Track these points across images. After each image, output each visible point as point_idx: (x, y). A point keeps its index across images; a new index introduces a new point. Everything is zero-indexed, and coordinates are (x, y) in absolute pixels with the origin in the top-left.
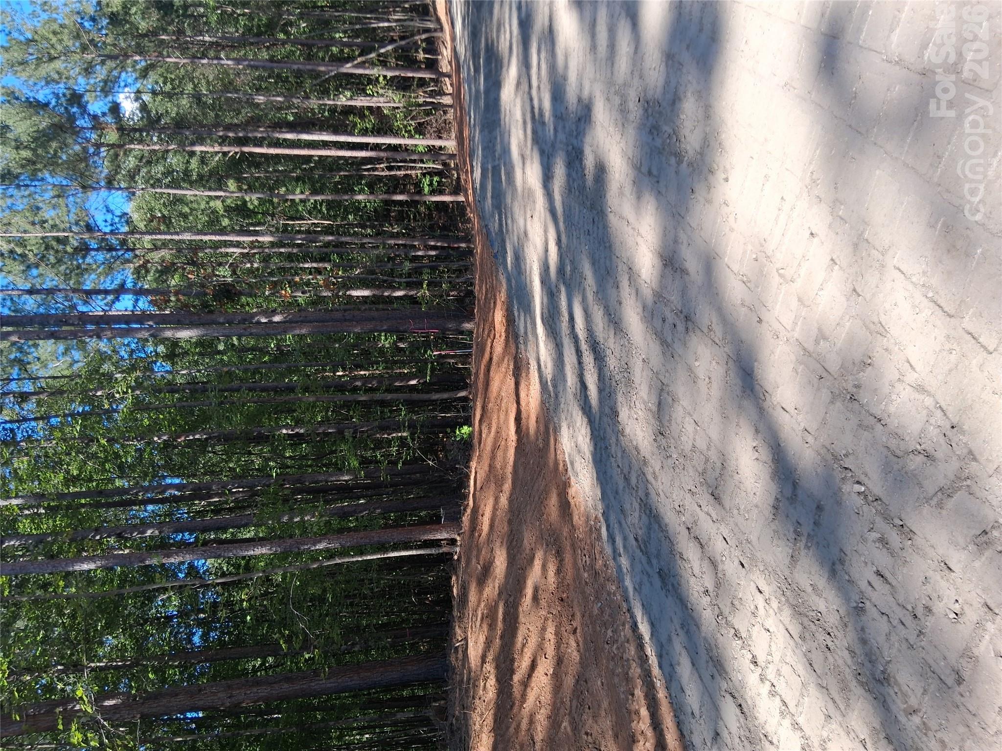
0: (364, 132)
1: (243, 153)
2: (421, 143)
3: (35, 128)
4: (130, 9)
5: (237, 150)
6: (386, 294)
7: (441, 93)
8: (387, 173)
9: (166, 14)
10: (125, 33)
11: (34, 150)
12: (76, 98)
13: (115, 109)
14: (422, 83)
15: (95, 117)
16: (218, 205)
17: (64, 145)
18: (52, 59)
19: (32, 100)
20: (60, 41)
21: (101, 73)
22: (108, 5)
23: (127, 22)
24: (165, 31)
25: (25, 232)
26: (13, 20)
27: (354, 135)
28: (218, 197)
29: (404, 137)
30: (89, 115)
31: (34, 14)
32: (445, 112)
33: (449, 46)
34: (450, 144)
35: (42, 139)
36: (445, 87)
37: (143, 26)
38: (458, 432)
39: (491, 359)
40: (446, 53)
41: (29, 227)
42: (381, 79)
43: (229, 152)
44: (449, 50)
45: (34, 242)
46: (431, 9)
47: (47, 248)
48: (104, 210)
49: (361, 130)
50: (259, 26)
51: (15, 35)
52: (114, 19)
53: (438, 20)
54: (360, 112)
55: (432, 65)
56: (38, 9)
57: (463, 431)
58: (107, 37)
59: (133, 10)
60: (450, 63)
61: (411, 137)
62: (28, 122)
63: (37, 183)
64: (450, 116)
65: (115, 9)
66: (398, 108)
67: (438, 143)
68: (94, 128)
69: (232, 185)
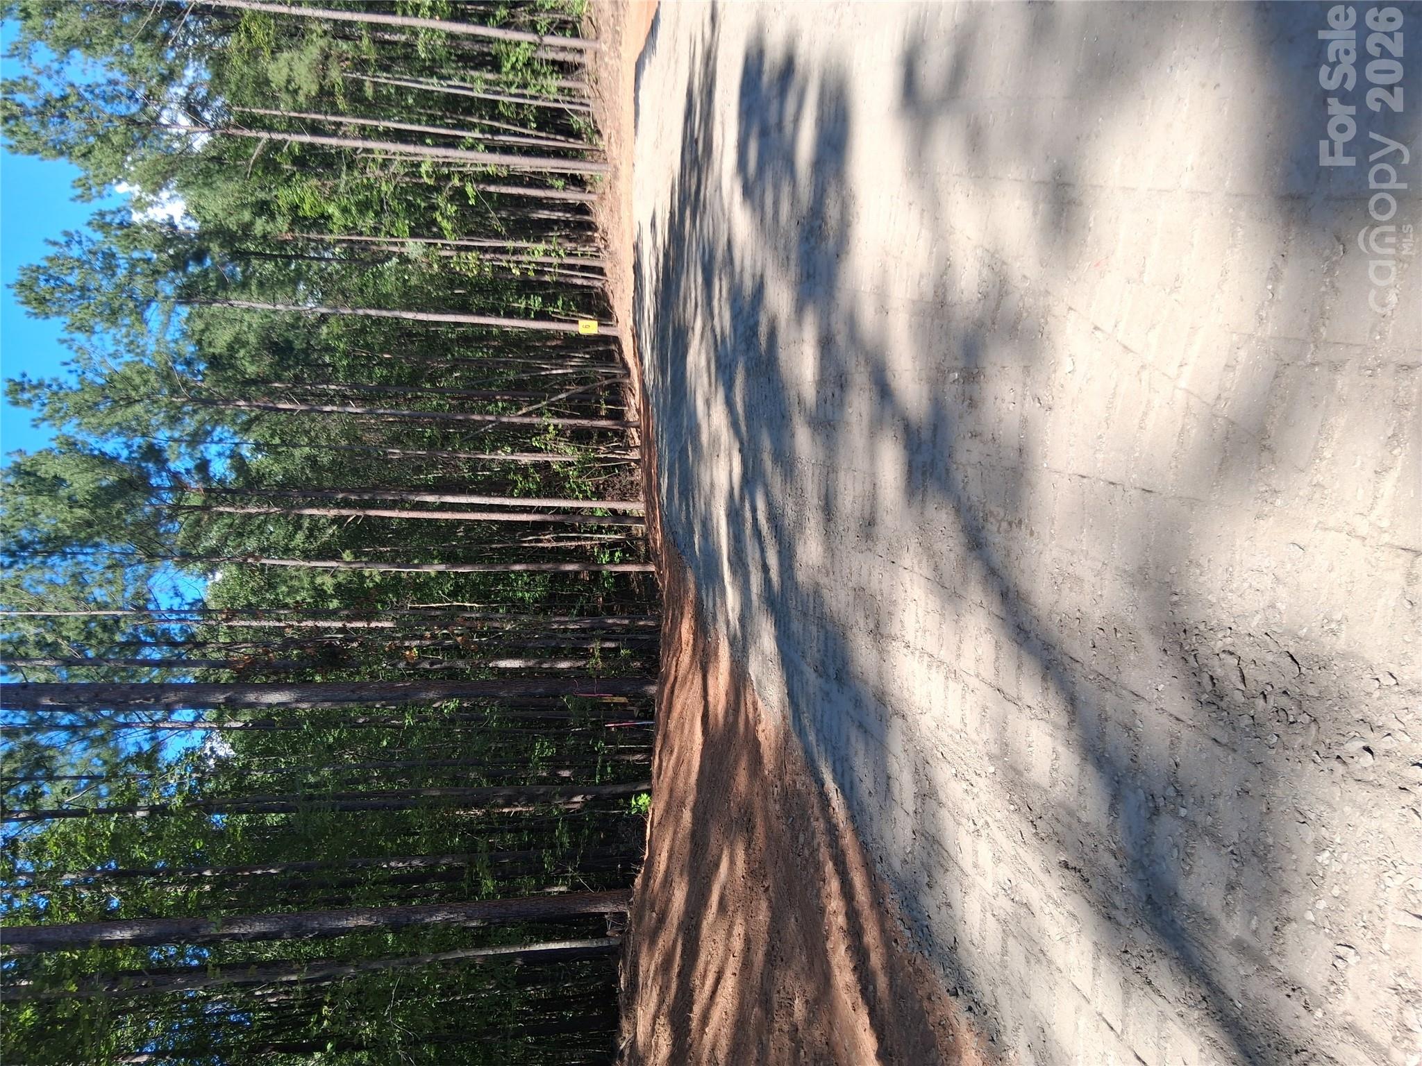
0: (527, 494)
1: (368, 518)
2: (601, 506)
3: (97, 484)
4: (238, 351)
5: (360, 513)
6: (545, 666)
7: (628, 448)
8: (554, 544)
9: (282, 359)
10: (227, 379)
11: (93, 512)
12: (154, 453)
13: (203, 466)
14: (603, 435)
15: (175, 476)
16: (328, 582)
17: (131, 507)
18: (130, 402)
19: (96, 453)
20: (146, 382)
21: (190, 424)
22: (210, 344)
23: (233, 367)
24: (279, 378)
25: (66, 610)
26: (90, 358)
27: (512, 496)
28: (326, 571)
29: (577, 498)
30: (169, 471)
31: (115, 355)
32: (631, 471)
33: (637, 393)
34: (637, 507)
35: (101, 498)
36: (631, 442)
37: (251, 370)
38: (634, 802)
39: (676, 678)
40: (635, 401)
41: (70, 604)
42: (551, 428)
43: (348, 517)
44: (637, 397)
45: (72, 625)
46: (617, 356)
47: (89, 635)
48: (172, 593)
49: (521, 490)
50: (399, 375)
51: (90, 376)
52: (215, 362)
53: (625, 366)
54: (523, 470)
55: (618, 416)
56: (122, 348)
57: (640, 802)
58: (205, 383)
59: (242, 353)
60: (638, 411)
61: (586, 498)
62: (90, 475)
63: (89, 550)
64: (638, 475)
65: (217, 351)
66: (571, 464)
67: (620, 506)
68: (171, 489)
69: (347, 555)
